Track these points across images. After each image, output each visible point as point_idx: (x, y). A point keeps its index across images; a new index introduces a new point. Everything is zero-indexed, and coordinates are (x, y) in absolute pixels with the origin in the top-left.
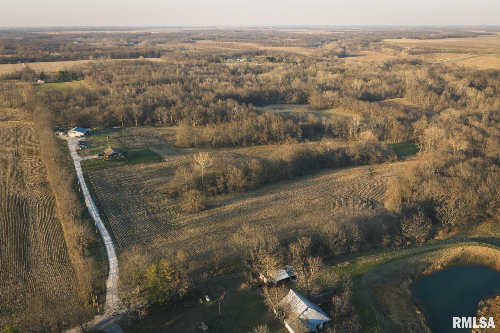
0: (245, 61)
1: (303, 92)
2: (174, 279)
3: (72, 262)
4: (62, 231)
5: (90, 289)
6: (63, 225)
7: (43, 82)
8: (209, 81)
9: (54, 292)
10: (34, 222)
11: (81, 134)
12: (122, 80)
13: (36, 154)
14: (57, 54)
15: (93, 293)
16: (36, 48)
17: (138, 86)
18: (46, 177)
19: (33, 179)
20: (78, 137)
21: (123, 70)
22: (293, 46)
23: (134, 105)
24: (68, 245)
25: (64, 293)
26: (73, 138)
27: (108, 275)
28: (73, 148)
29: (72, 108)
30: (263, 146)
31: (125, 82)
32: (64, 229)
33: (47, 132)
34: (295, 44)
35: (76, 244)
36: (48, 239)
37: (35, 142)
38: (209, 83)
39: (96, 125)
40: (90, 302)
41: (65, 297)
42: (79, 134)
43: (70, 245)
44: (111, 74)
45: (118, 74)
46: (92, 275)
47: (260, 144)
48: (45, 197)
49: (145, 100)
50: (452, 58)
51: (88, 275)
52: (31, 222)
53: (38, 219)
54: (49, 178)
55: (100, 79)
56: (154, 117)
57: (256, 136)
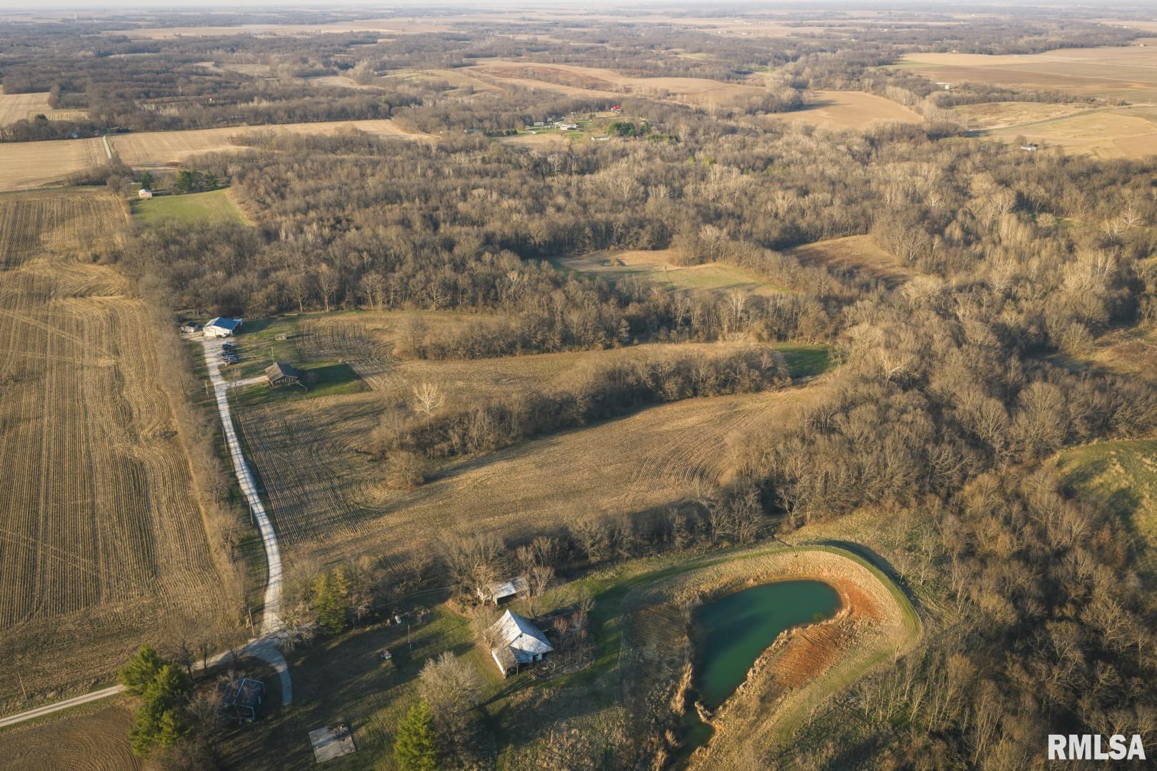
0: (572, 129)
1: (663, 226)
2: (350, 594)
3: (218, 566)
4: (200, 519)
5: (242, 604)
6: (202, 509)
7: (149, 195)
8: (479, 196)
9: (194, 608)
10: (159, 503)
11: (228, 331)
12: (306, 193)
13: (151, 374)
14: (172, 111)
15: (247, 610)
16: (128, 91)
17: (337, 209)
18: (170, 422)
19: (151, 426)
20: (220, 336)
21: (309, 164)
22: (691, 77)
23: (324, 267)
24: (211, 541)
25: (208, 610)
26: (212, 339)
27: (267, 585)
28: (213, 360)
29: (208, 277)
30: (553, 355)
31: (310, 199)
32: (204, 518)
33: (168, 336)
34: (697, 70)
35: (222, 540)
36: (181, 531)
37: (146, 346)
38: (479, 200)
39: (254, 312)
40: (243, 622)
41: (210, 615)
42: (223, 331)
43: (214, 542)
44: (284, 176)
45: (300, 177)
46: (245, 586)
47: (548, 351)
48: (171, 461)
49: (345, 255)
50: (1035, 115)
51: (238, 585)
52: (153, 502)
53: (164, 499)
54: (176, 424)
55: (262, 190)
56: (360, 294)
57: (539, 337)
